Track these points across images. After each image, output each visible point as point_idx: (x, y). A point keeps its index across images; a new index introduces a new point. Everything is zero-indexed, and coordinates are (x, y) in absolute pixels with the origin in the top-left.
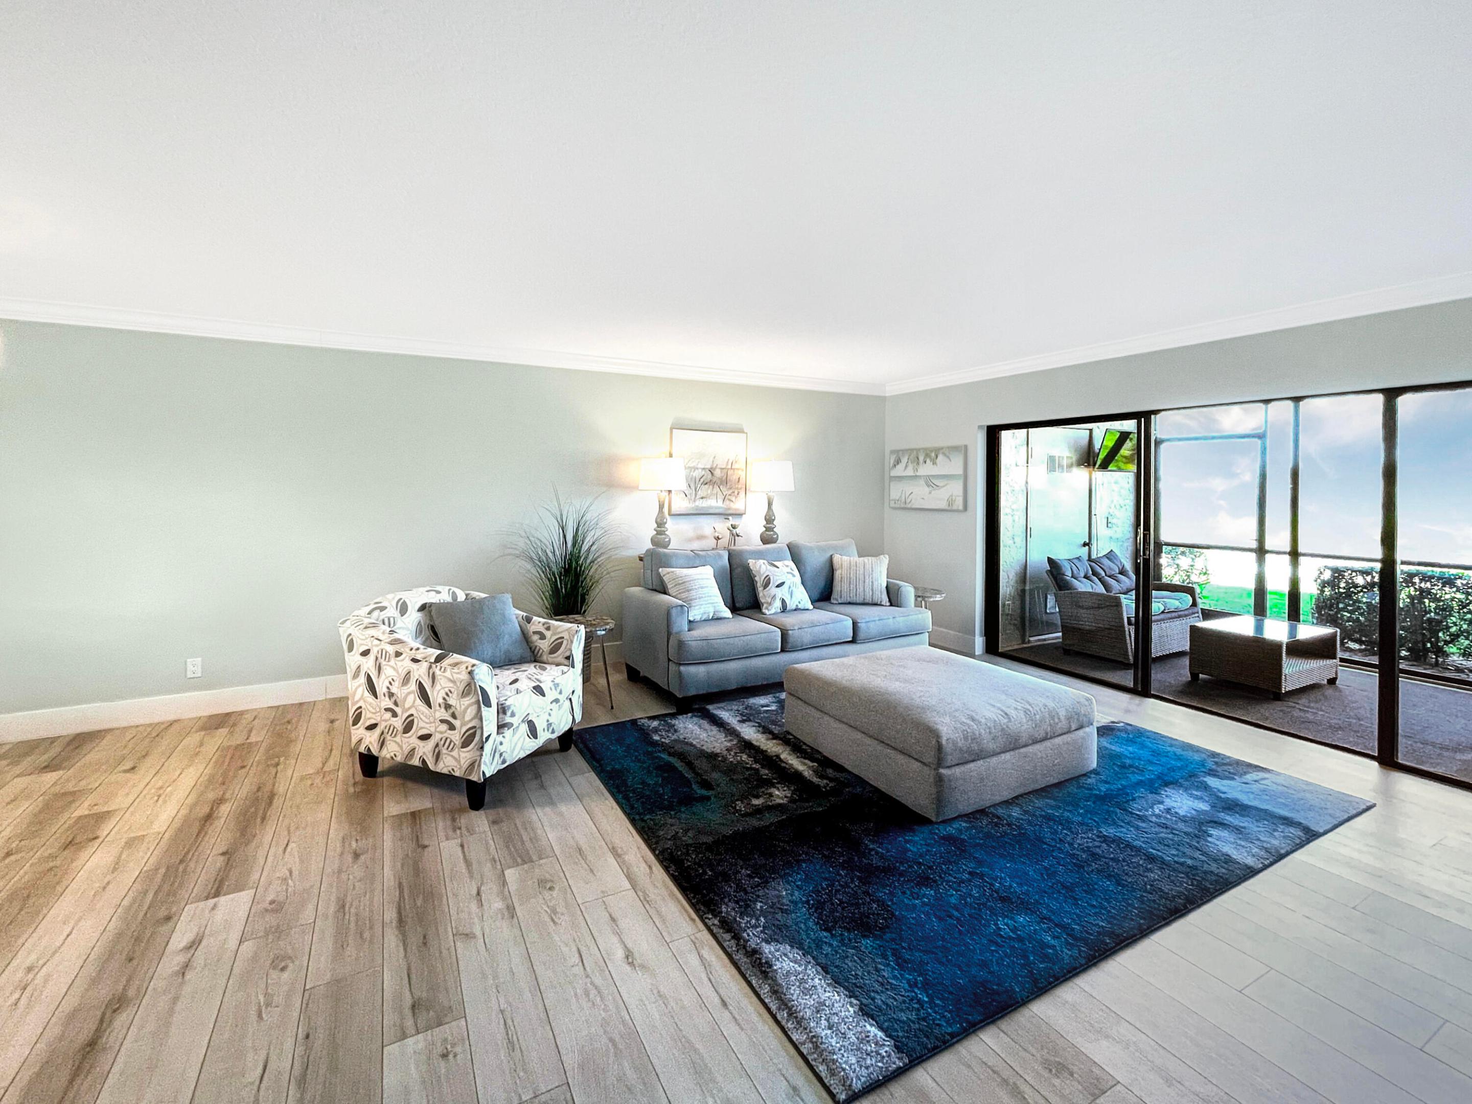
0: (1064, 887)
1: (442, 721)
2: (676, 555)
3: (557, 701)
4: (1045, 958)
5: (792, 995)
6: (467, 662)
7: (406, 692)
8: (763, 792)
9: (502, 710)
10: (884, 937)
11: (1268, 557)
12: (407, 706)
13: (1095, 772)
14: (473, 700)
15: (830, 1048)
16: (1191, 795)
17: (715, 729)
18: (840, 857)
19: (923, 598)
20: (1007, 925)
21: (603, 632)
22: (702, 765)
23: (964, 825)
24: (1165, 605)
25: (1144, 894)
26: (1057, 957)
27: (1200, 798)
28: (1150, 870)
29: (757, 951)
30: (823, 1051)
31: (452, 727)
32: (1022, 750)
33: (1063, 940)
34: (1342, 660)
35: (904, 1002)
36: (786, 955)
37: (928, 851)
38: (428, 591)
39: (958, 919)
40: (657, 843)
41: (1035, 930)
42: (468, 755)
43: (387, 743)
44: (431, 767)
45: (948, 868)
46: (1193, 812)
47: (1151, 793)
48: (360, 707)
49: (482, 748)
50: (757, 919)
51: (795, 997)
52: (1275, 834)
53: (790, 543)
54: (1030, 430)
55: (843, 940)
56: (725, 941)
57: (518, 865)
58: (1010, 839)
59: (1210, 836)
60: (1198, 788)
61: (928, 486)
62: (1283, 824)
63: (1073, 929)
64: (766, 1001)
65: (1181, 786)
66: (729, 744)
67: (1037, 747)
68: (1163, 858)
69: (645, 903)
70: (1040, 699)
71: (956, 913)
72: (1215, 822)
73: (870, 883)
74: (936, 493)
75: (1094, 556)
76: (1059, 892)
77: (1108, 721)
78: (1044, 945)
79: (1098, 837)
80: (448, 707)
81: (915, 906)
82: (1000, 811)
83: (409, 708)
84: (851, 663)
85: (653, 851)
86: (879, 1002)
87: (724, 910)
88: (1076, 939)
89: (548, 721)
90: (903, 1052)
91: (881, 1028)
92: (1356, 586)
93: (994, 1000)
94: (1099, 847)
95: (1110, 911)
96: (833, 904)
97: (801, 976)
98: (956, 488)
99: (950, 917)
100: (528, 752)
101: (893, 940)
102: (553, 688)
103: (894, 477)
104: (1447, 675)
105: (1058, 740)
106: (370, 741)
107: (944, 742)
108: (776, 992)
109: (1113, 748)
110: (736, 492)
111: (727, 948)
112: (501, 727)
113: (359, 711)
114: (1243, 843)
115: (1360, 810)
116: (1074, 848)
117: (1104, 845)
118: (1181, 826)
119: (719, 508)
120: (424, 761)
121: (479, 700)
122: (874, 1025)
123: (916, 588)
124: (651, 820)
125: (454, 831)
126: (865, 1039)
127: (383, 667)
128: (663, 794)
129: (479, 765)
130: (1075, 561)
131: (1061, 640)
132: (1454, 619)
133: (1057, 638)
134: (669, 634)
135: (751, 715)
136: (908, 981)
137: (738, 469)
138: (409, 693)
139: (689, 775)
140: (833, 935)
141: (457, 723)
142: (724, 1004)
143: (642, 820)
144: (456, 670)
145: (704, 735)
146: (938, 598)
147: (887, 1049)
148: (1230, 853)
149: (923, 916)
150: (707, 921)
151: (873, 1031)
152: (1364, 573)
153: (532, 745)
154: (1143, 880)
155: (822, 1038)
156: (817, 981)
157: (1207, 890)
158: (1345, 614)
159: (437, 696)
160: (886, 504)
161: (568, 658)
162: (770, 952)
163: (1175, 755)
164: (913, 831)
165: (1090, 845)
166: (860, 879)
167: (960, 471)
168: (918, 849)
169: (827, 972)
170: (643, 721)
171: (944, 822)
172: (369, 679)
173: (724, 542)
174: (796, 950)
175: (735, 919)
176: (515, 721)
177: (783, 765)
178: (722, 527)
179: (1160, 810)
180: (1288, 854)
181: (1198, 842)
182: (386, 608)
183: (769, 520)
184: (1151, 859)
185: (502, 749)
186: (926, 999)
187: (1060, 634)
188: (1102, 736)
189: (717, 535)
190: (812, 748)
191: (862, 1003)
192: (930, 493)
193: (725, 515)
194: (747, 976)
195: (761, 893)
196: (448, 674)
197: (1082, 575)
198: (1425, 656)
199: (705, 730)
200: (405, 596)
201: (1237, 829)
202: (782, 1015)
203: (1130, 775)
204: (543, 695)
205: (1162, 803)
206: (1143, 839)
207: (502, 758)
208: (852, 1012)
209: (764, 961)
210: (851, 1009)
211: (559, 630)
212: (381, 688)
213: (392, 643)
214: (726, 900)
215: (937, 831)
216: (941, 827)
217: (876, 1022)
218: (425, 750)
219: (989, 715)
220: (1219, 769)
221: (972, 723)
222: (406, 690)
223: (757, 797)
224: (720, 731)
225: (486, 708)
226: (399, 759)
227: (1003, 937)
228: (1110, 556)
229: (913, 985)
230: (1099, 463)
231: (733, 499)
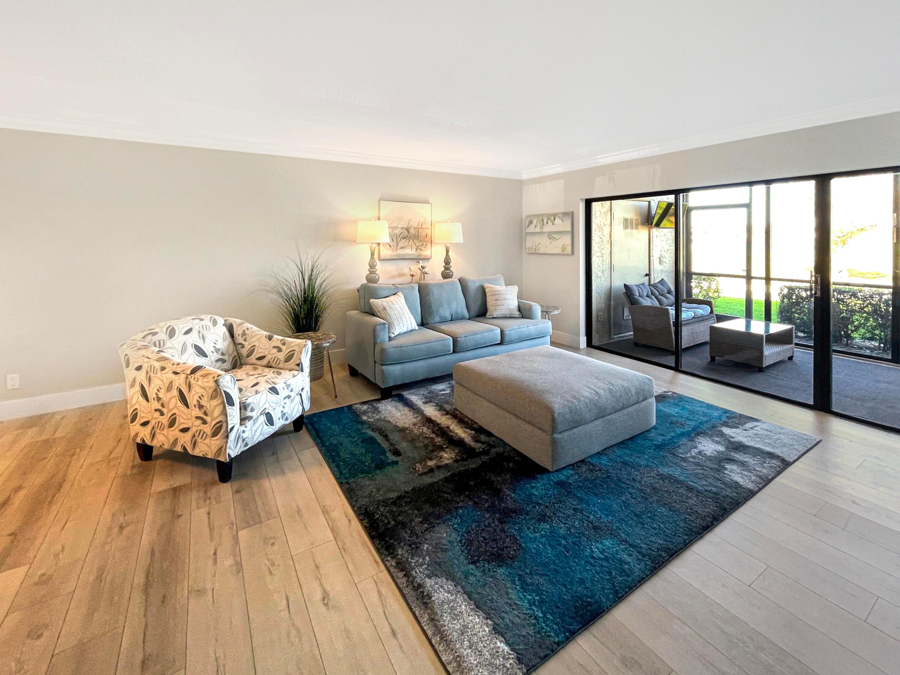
0: (636, 515)
1: (197, 418)
2: (382, 288)
3: (289, 397)
4: (623, 572)
5: (444, 621)
6: (214, 373)
7: (170, 396)
8: (436, 455)
9: (244, 407)
10: (513, 565)
11: (753, 281)
12: (171, 407)
13: (655, 428)
14: (220, 401)
15: (470, 665)
16: (713, 441)
17: (406, 409)
18: (485, 502)
19: (547, 312)
20: (598, 548)
21: (328, 344)
22: (395, 437)
23: (571, 472)
24: (695, 313)
25: (687, 516)
26: (631, 571)
27: (718, 443)
28: (690, 498)
29: (421, 586)
30: (464, 669)
31: (205, 422)
32: (608, 417)
33: (635, 557)
34: (796, 344)
35: (525, 619)
36: (442, 587)
37: (546, 494)
38: (193, 319)
39: (565, 547)
40: (356, 501)
41: (617, 550)
42: (218, 443)
43: (157, 435)
44: (190, 451)
45: (559, 506)
46: (715, 453)
47: (690, 441)
48: (136, 409)
49: (227, 437)
50: (424, 559)
51: (446, 623)
52: (765, 465)
53: (460, 278)
54: (613, 201)
55: (484, 570)
56: (398, 578)
57: (250, 526)
58: (601, 481)
59: (726, 469)
60: (717, 435)
61: (550, 239)
62: (769, 458)
63: (641, 548)
64: (425, 628)
65: (707, 434)
66: (415, 420)
67: (618, 414)
68: (697, 488)
69: (342, 550)
70: (619, 381)
71: (563, 542)
72: (729, 459)
73: (505, 522)
74: (554, 243)
75: (652, 283)
76: (632, 519)
77: (661, 391)
78: (622, 562)
79: (658, 475)
80: (201, 407)
81: (535, 538)
82: (594, 461)
83: (173, 409)
84: (498, 360)
85: (353, 507)
86: (508, 621)
87: (400, 552)
88: (644, 556)
89: (282, 412)
90: (522, 663)
91: (507, 643)
92: (802, 298)
93: (588, 611)
94: (658, 483)
95: (665, 531)
96: (478, 541)
97: (452, 604)
98: (567, 240)
99: (560, 545)
100: (266, 436)
101: (520, 567)
102: (285, 388)
103: (528, 233)
104: (854, 351)
105: (630, 409)
106: (144, 434)
107: (556, 416)
108: (432, 620)
109: (666, 410)
110: (425, 245)
111: (399, 584)
112: (243, 420)
113: (135, 412)
114: (746, 473)
115: (813, 445)
116: (642, 485)
117: (661, 481)
118: (708, 463)
119: (414, 255)
120: (185, 448)
121: (224, 401)
122: (503, 642)
123: (542, 306)
124: (354, 482)
125: (205, 500)
126: (495, 654)
127: (152, 378)
128: (365, 462)
129: (226, 449)
130: (641, 286)
131: (632, 337)
132: (857, 317)
133: (631, 335)
134: (375, 344)
135: (433, 397)
136: (529, 601)
137: (426, 228)
138: (172, 398)
139: (385, 445)
140: (477, 567)
141: (208, 419)
142: (394, 633)
143: (348, 483)
144: (205, 380)
145: (398, 414)
146: (556, 312)
147: (511, 661)
148: (738, 481)
149: (541, 546)
150: (386, 562)
151: (502, 646)
152: (806, 290)
153: (270, 430)
154: (686, 506)
155: (464, 657)
156: (463, 607)
157: (725, 509)
158: (796, 315)
159: (192, 399)
160: (524, 251)
161: (298, 365)
162: (430, 586)
163: (703, 413)
164: (536, 478)
165: (652, 481)
166: (499, 520)
167: (569, 229)
168: (540, 493)
169: (471, 599)
170: (356, 406)
171: (557, 471)
172: (142, 388)
173: (416, 278)
174: (450, 582)
175: (407, 560)
176: (254, 414)
177: (451, 434)
178: (415, 268)
179: (695, 453)
180: (773, 478)
181: (719, 475)
182: (158, 333)
183: (447, 262)
184: (690, 489)
185: (245, 435)
186: (541, 615)
187: (632, 333)
188: (659, 401)
189: (412, 273)
190: (472, 421)
191: (495, 623)
192: (551, 243)
193: (417, 260)
194: (413, 607)
195: (428, 536)
196: (200, 383)
197: (645, 294)
198: (841, 340)
199: (400, 410)
200: (173, 323)
201: (742, 463)
202: (435, 640)
203: (676, 429)
204: (278, 394)
205: (696, 447)
206: (685, 475)
207: (245, 442)
208: (487, 632)
209: (426, 594)
210: (486, 629)
211: (292, 345)
212: (151, 394)
213: (159, 360)
214: (402, 544)
215: (552, 478)
216: (555, 475)
217: (504, 638)
218: (186, 439)
219: (586, 394)
220: (729, 421)
221: (575, 401)
222: (169, 395)
223: (431, 459)
224: (410, 411)
225: (230, 407)
226: (166, 447)
227: (596, 559)
228: (662, 282)
229: (532, 603)
230: (654, 223)
231: (423, 248)
